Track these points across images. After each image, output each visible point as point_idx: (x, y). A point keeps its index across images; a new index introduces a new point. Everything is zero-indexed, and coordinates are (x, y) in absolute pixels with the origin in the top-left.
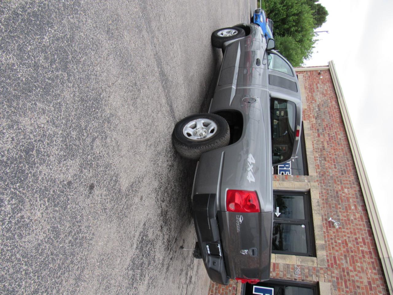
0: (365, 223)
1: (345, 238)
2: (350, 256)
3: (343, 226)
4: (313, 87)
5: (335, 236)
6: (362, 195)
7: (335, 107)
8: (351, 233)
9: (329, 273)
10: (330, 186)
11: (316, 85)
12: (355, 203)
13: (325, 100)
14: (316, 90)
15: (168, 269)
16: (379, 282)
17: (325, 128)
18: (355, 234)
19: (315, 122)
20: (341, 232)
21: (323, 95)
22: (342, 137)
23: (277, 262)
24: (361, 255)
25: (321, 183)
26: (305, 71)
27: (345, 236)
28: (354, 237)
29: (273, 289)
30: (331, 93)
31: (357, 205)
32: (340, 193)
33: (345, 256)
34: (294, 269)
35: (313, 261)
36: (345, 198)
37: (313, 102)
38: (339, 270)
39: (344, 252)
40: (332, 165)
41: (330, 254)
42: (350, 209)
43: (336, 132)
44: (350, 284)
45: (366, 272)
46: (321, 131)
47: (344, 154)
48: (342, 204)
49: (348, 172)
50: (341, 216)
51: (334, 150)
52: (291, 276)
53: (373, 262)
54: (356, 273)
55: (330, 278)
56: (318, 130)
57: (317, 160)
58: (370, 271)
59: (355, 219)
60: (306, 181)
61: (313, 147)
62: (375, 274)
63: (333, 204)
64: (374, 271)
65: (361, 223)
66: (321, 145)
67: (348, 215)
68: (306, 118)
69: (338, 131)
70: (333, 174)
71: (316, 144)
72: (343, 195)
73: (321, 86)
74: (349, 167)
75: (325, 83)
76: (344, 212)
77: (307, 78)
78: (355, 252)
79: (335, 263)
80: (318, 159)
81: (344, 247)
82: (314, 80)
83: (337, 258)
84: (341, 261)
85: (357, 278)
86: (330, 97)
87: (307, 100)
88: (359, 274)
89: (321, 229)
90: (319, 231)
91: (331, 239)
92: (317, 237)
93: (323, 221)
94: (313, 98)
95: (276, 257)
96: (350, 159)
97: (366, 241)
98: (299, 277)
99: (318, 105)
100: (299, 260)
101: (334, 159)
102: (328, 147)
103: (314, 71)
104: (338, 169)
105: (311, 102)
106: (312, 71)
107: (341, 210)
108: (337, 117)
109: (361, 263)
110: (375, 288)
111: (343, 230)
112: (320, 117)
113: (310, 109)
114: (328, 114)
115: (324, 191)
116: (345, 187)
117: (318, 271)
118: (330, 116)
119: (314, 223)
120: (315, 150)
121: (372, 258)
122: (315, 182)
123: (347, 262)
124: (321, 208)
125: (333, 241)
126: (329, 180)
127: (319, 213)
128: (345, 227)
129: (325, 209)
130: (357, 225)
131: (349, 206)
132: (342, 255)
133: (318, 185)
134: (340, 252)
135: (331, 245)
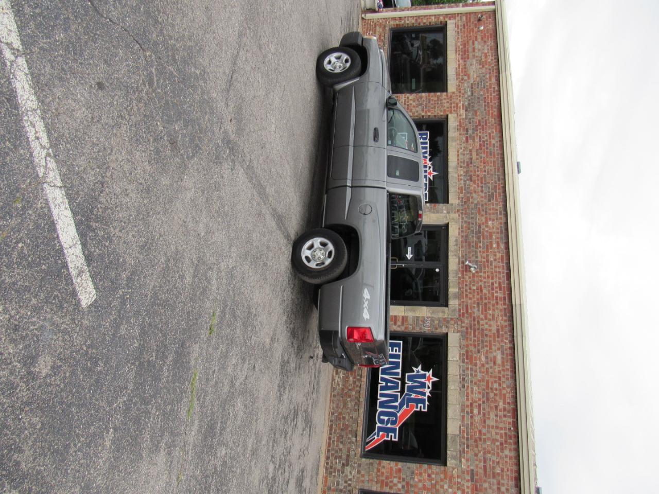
0: (505, 264)
2: (483, 303)
3: (481, 269)
4: (468, 49)
5: (470, 282)
6: (507, 229)
7: (494, 88)
8: (488, 277)
9: (460, 323)
10: (472, 218)
11: (473, 44)
12: (498, 240)
13: (482, 75)
14: (471, 55)
15: (299, 369)
16: (507, 329)
17: (476, 126)
18: (492, 278)
19: (464, 117)
20: (477, 276)
21: (480, 64)
22: (497, 142)
23: (406, 315)
24: (494, 302)
25: (462, 213)
26: (458, 14)
27: (481, 281)
28: (491, 281)
29: (401, 342)
30: (492, 60)
31: (500, 242)
32: (482, 227)
33: (478, 304)
34: (423, 321)
35: (444, 312)
36: (488, 234)
37: (466, 78)
38: (469, 319)
39: (478, 300)
40: (478, 186)
41: (463, 302)
42: (491, 247)
43: (490, 134)
44: (479, 333)
45: (497, 319)
46: (470, 132)
47: (495, 169)
48: (483, 242)
49: (496, 195)
50: (480, 257)
51: (484, 163)
52: (421, 329)
53: (505, 309)
54: (487, 321)
55: (459, 327)
56: (467, 130)
57: (461, 179)
58: (501, 318)
59: (495, 260)
60: (445, 212)
61: (458, 160)
62: (505, 321)
63: (473, 242)
64: (505, 318)
65: (501, 264)
66: (468, 156)
67: (488, 256)
68: (453, 108)
69: (493, 132)
70: (478, 201)
71: (462, 154)
72: (486, 229)
73: (480, 47)
74: (499, 189)
75: (486, 39)
76: (484, 252)
77: (461, 29)
78: (489, 299)
79: (467, 311)
80: (463, 178)
81: (478, 294)
82: (470, 33)
83: (469, 306)
84: (474, 310)
85: (486, 326)
86: (490, 69)
87: (457, 75)
88: (489, 322)
89: (457, 274)
90: (453, 277)
91: (466, 285)
92: (450, 284)
93: (459, 264)
94: (465, 71)
96: (502, 177)
97: (502, 285)
98: (429, 330)
99: (472, 84)
100: (429, 311)
101: (482, 178)
102: (477, 159)
103: (472, 13)
104: (485, 193)
105: (462, 79)
106: (470, 13)
107: (481, 249)
108: (495, 108)
109: (494, 310)
110: (502, 336)
111: (480, 274)
112: (473, 106)
113: (460, 92)
114: (482, 102)
115: (465, 225)
116: (490, 219)
117: (448, 322)
118: (485, 105)
119: (449, 268)
120: (460, 164)
121: (505, 304)
122: (455, 213)
123: (479, 310)
124: (459, 247)
125: (468, 288)
126: (472, 209)
127: (456, 255)
128: (483, 271)
129: (464, 249)
130: (495, 267)
131: (491, 244)
132: (475, 303)
133: (458, 218)
134: (473, 300)
135: (465, 293)
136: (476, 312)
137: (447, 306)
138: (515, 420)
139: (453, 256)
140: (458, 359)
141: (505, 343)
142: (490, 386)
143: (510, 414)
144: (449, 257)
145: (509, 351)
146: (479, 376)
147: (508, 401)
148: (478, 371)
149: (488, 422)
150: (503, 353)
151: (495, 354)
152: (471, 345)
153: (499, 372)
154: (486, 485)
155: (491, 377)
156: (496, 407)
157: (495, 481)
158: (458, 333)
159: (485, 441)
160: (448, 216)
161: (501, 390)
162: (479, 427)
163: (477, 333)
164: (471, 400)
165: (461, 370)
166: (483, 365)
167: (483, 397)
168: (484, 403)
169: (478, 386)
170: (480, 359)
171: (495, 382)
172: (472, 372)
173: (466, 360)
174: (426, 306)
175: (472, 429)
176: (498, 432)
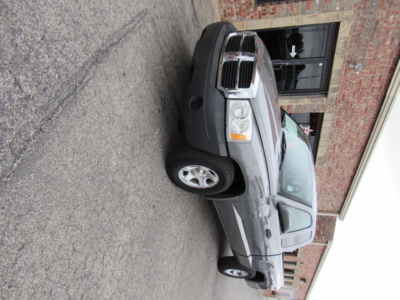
0: (392, 60)
1: (361, 78)
2: (359, 92)
5: (351, 78)
8: (371, 72)
9: (335, 106)
10: (371, 13)
12: (394, 36)
16: (375, 108)
18: (374, 73)
23: (290, 104)
24: (370, 91)
25: (359, 8)
27: (362, 76)
28: (373, 75)
31: (395, 39)
32: (381, 23)
33: (355, 93)
34: (305, 107)
35: (323, 101)
36: (384, 31)
38: (344, 103)
39: (355, 90)
41: (341, 93)
42: (383, 45)
45: (368, 102)
48: (376, 40)
53: (378, 95)
54: (357, 104)
55: (334, 109)
59: (383, 57)
60: (338, 8)
62: (375, 103)
63: (364, 41)
64: (375, 101)
65: (388, 60)
67: (376, 53)
72: (385, 25)
76: (373, 50)
78: (366, 89)
79: (343, 99)
81: (357, 86)
83: (346, 95)
84: (349, 97)
85: (357, 107)
88: (360, 104)
89: (340, 72)
90: (336, 76)
91: (347, 80)
92: (332, 82)
93: (344, 63)
95: (290, 101)
97: (382, 78)
100: (310, 101)
107: (371, 48)
109: (367, 96)
110: (369, 111)
115: (359, 23)
116: (393, 12)
117: (325, 106)
119: (333, 68)
121: (379, 92)
122: (350, 9)
123: (354, 97)
124: (347, 48)
125: (348, 82)
127: (342, 57)
128: (367, 67)
129: (352, 49)
130: (382, 63)
131: (385, 41)
132: (351, 92)
133: (353, 14)
134: (351, 91)
135: (344, 86)
136: (351, 99)
137: (327, 96)
138: (363, 150)
139: (339, 57)
140: (329, 126)
141: (370, 116)
142: (350, 137)
143: (360, 148)
144: (335, 59)
145: (372, 120)
146: (344, 133)
147: (361, 142)
148: (344, 130)
149: (344, 151)
150: (365, 121)
151: (359, 122)
152: (342, 118)
153: (359, 130)
154: (335, 171)
155: (352, 133)
156: (351, 145)
157: (342, 170)
158: (332, 113)
159: (340, 158)
160: (340, 14)
161: (357, 138)
162: (337, 153)
163: (348, 111)
164: (334, 143)
165: (331, 131)
166: (348, 128)
167: (344, 141)
168: (343, 144)
169: (341, 137)
170: (346, 125)
171: (355, 135)
172: (338, 131)
173: (335, 126)
174: (308, 98)
175: (333, 154)
176: (349, 154)
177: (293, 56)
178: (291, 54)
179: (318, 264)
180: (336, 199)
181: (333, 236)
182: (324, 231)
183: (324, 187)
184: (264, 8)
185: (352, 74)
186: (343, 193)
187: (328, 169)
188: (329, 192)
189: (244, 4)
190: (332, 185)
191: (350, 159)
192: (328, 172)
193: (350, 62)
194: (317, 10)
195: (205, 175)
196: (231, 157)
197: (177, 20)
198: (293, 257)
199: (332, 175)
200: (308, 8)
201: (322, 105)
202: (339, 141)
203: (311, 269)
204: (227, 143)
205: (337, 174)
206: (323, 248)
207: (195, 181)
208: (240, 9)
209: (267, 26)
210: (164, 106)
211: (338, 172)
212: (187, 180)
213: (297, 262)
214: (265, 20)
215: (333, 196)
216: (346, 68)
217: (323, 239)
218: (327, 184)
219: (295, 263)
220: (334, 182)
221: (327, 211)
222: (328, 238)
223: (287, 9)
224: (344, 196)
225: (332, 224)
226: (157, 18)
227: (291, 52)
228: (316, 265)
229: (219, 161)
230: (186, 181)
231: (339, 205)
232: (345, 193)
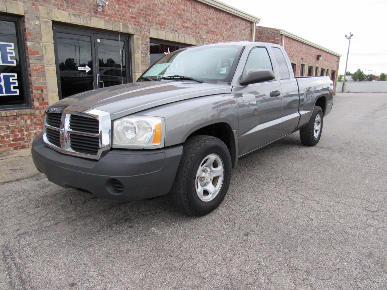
9: (143, 26)
34: (144, 57)
35: (137, 38)
38: (140, 17)
41: (129, 20)
54: (141, 4)
55: (146, 27)
79: (135, 18)
81: (122, 4)
83: (131, 15)
84: (134, 12)
85: (144, 4)
89: (107, 21)
90: (111, 25)
91: (115, 14)
93: (97, 17)
95: (137, 72)
100: (138, 52)
117: (143, 36)
119: (102, 28)
123: (134, 8)
124: (80, 13)
125: (118, 13)
127: (90, 19)
129: (82, 9)
132: (128, 10)
133: (44, 7)
134: (126, 10)
135: (122, 17)
136: (135, 10)
137: (132, 35)
139: (91, 22)
140: (164, 32)
142: (175, 11)
143: (186, 2)
144: (92, 26)
146: (170, 18)
148: (168, 18)
149: (190, 18)
151: (159, 3)
152: (155, 20)
155: (171, 9)
156: (184, 10)
157: (209, 20)
158: (150, 29)
159: (196, 22)
160: (43, 20)
161: (176, 5)
162: (192, 25)
163: (148, 13)
164: (182, 27)
165: (169, 31)
166: (165, 14)
167: (180, 18)
168: (182, 19)
169: (176, 20)
170: (162, 15)
171: (173, 7)
172: (169, 23)
173: (164, 26)
174: (134, 54)
175: (193, 29)
176: (193, 12)
177: (90, 69)
178: (87, 71)
179: (303, 43)
180: (238, 26)
181: (275, 29)
182: (271, 38)
183: (227, 37)
184: (35, 100)
185: (109, 9)
186: (232, 19)
187: (209, 33)
188: (231, 33)
189: (32, 121)
190: (225, 30)
191: (197, 12)
192: (211, 34)
193: (95, 10)
194: (39, 44)
195: (207, 170)
196: (184, 141)
197: (30, 201)
198: (297, 67)
199: (214, 30)
200: (36, 53)
201: (142, 39)
202: (179, 22)
203: (308, 51)
204: (165, 148)
205: (213, 25)
206: (287, 39)
207: (215, 181)
208: (37, 124)
209: (56, 96)
210: (126, 220)
211: (211, 23)
212: (214, 190)
213: (302, 63)
214: (50, 98)
215: (235, 28)
216: (102, 14)
217: (278, 38)
218: (223, 35)
219: (303, 66)
220: (221, 27)
221: (250, 35)
222: (277, 34)
223: (38, 75)
224: (235, 19)
225: (264, 31)
226: (18, 230)
227: (85, 71)
228: (304, 45)
229: (190, 156)
230: (216, 191)
231: (244, 23)
232: (232, 17)
